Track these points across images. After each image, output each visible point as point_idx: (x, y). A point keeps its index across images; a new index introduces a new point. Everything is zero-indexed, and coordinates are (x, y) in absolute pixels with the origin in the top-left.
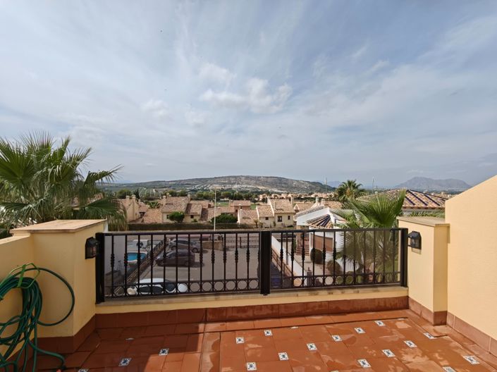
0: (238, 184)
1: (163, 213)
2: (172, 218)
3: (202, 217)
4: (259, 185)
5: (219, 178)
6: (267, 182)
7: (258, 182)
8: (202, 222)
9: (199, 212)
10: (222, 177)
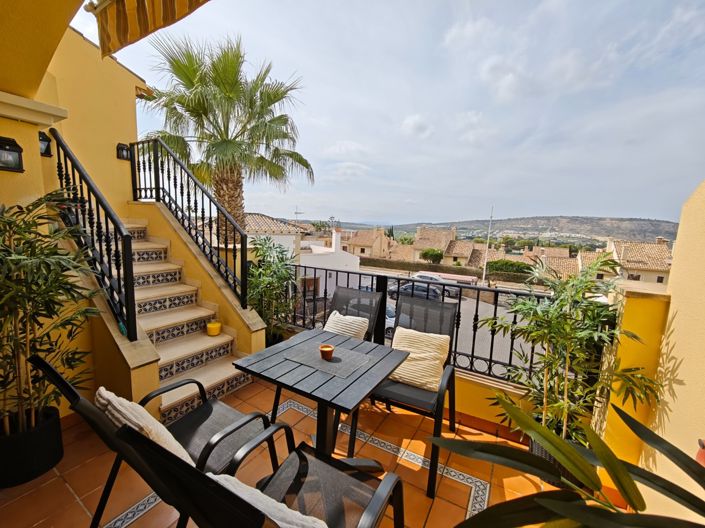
0: (553, 230)
1: (416, 249)
2: (425, 256)
3: (470, 261)
4: (599, 234)
5: (517, 219)
6: (619, 227)
7: (596, 229)
8: (468, 268)
9: (468, 254)
10: (523, 219)
